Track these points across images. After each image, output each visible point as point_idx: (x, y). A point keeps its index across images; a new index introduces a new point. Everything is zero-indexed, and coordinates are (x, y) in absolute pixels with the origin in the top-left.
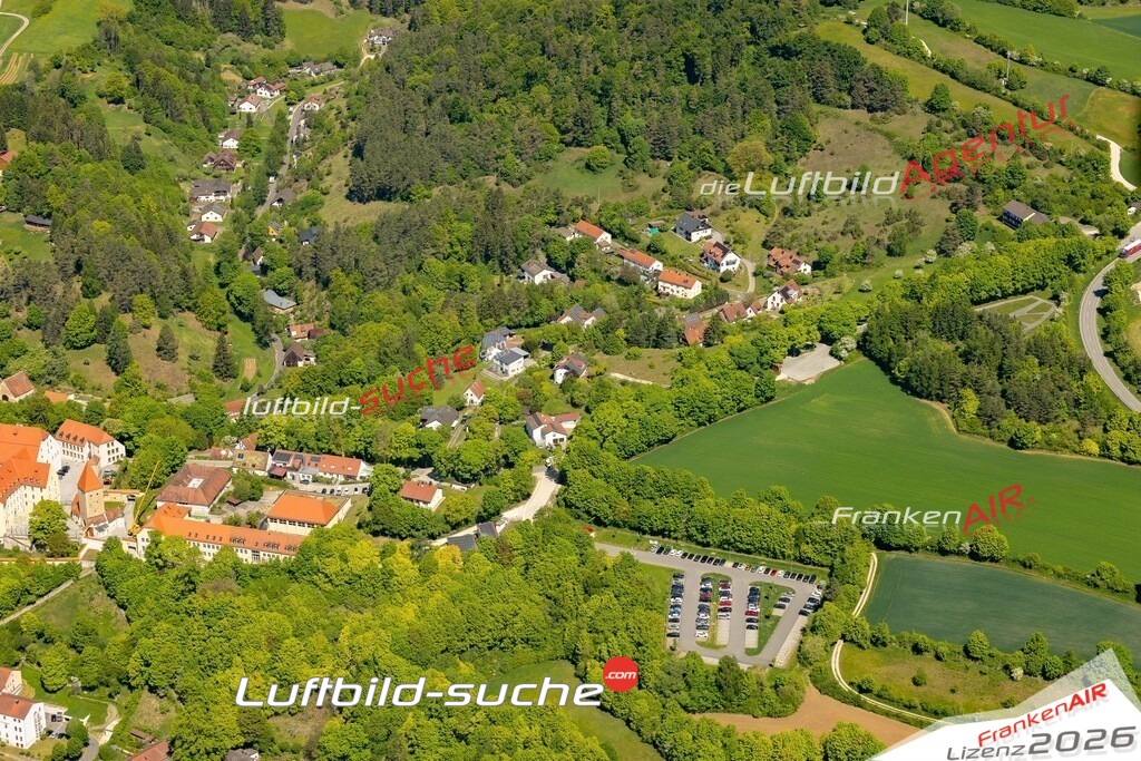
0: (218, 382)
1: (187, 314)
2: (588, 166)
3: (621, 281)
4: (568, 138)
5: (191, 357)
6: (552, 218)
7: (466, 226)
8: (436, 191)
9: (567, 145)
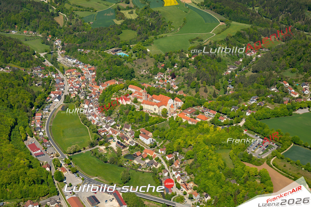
0: (213, 97)
1: (213, 86)
2: (292, 72)
3: (285, 92)
4: (290, 66)
5: (210, 93)
6: (280, 80)
7: (264, 79)
8: (264, 72)
9: (290, 67)
